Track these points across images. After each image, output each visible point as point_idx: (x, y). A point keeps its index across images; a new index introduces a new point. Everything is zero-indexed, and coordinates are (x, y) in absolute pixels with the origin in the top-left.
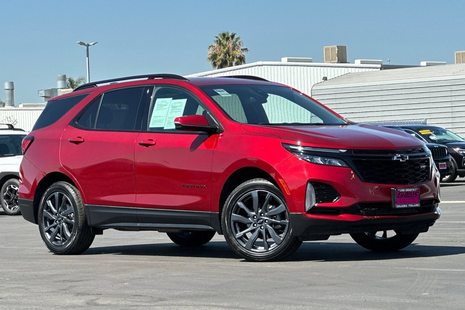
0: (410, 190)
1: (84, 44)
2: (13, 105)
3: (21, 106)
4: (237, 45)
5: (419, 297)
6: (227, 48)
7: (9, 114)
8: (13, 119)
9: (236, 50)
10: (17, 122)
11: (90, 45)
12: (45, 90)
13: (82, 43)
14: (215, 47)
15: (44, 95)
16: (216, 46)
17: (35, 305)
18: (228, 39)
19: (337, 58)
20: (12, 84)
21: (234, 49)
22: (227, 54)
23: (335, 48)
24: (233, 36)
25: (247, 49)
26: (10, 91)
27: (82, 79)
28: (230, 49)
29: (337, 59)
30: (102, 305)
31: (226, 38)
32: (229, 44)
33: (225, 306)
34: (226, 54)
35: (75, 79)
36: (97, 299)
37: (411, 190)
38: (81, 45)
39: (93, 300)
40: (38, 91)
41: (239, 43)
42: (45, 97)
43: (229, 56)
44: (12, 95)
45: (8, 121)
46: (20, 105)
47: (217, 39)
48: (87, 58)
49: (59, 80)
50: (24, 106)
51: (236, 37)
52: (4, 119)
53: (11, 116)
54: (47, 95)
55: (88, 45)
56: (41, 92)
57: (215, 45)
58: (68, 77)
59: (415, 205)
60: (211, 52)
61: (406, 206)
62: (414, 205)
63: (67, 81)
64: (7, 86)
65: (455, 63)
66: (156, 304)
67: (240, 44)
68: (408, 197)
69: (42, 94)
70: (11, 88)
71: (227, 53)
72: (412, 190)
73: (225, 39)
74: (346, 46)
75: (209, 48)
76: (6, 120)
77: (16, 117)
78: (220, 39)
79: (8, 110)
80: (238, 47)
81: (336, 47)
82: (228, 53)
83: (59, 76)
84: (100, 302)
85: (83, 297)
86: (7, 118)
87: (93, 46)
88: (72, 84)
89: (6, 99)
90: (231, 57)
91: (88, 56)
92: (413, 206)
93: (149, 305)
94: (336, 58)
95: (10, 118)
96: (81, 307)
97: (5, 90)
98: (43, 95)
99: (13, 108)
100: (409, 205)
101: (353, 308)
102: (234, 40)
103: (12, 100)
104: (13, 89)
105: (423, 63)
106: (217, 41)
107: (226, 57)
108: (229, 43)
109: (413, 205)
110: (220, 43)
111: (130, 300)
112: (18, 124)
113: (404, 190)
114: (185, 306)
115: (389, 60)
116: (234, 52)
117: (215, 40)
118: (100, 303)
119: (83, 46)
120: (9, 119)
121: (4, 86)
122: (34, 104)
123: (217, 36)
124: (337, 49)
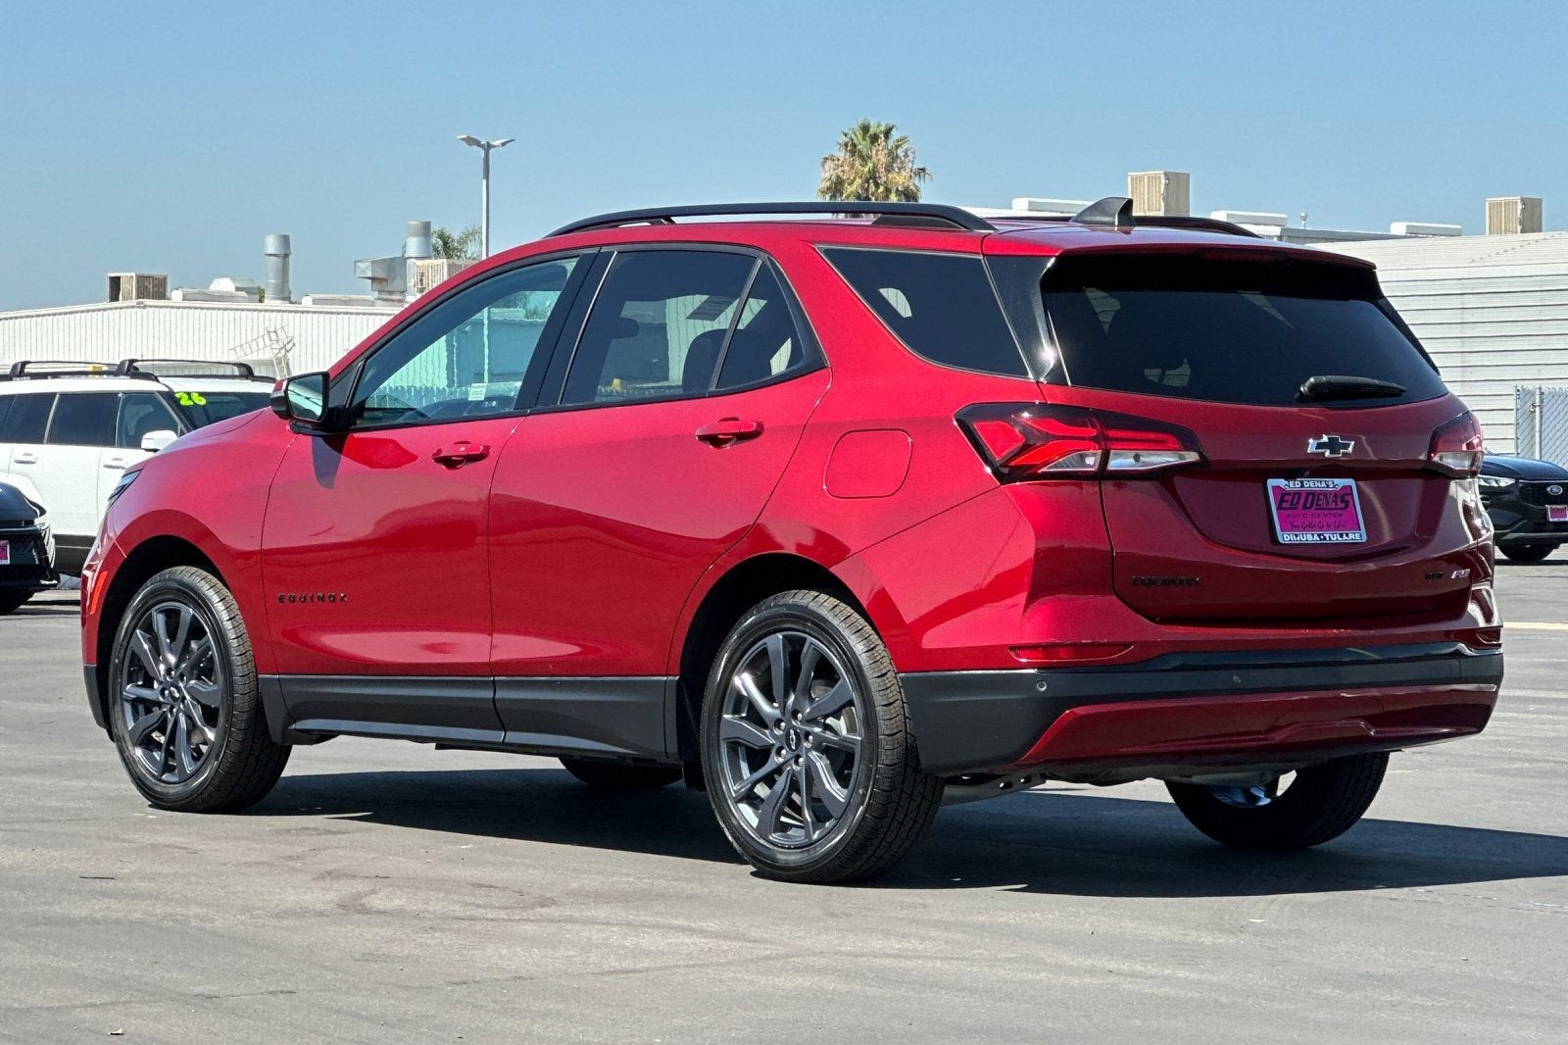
1: (478, 144)
2: (287, 299)
3: (307, 301)
4: (897, 156)
5: (1242, 929)
6: (870, 165)
7: (274, 321)
8: (284, 336)
9: (896, 170)
10: (294, 345)
11: (493, 146)
12: (373, 262)
13: (470, 141)
14: (838, 160)
15: (370, 275)
16: (841, 159)
17: (199, 904)
18: (875, 139)
19: (1163, 204)
20: (285, 240)
21: (888, 169)
22: (871, 181)
23: (1160, 177)
24: (887, 133)
25: (923, 170)
26: (279, 259)
27: (472, 234)
28: (880, 166)
29: (1163, 209)
30: (378, 912)
31: (870, 137)
32: (877, 154)
33: (711, 932)
34: (868, 181)
35: (455, 234)
36: (373, 892)
38: (470, 145)
39: (359, 896)
40: (356, 262)
41: (906, 151)
42: (373, 279)
43: (877, 186)
44: (284, 270)
45: (271, 340)
46: (305, 298)
47: (846, 140)
48: (485, 181)
49: (411, 236)
50: (315, 302)
51: (895, 135)
52: (261, 334)
53: (279, 326)
54: (377, 275)
55: (489, 147)
56: (361, 265)
57: (842, 154)
58: (435, 228)
60: (827, 175)
63: (435, 240)
64: (271, 245)
65: (1484, 233)
66: (525, 915)
67: (906, 156)
69: (363, 271)
70: (282, 252)
71: (871, 178)
73: (868, 139)
74: (1188, 175)
75: (823, 164)
76: (266, 337)
77: (291, 329)
78: (852, 139)
79: (273, 311)
80: (902, 162)
81: (1163, 176)
82: (873, 177)
83: (413, 223)
84: (376, 902)
85: (336, 885)
86: (269, 332)
87: (501, 148)
88: (447, 248)
89: (270, 282)
90: (881, 189)
91: (487, 176)
93: (506, 917)
94: (1160, 204)
95: (275, 332)
96: (321, 914)
97: (267, 257)
98: (366, 273)
99: (286, 306)
101: (1055, 954)
102: (891, 143)
103: (283, 283)
104: (286, 256)
105: (1399, 228)
106: (846, 145)
107: (867, 190)
108: (878, 150)
110: (852, 149)
111: (461, 898)
112: (297, 347)
114: (599, 927)
115: (1303, 214)
116: (890, 176)
117: (841, 142)
118: (375, 905)
119: (475, 147)
120: (273, 335)
121: (263, 244)
122: (341, 296)
123: (846, 131)
124: (1163, 181)
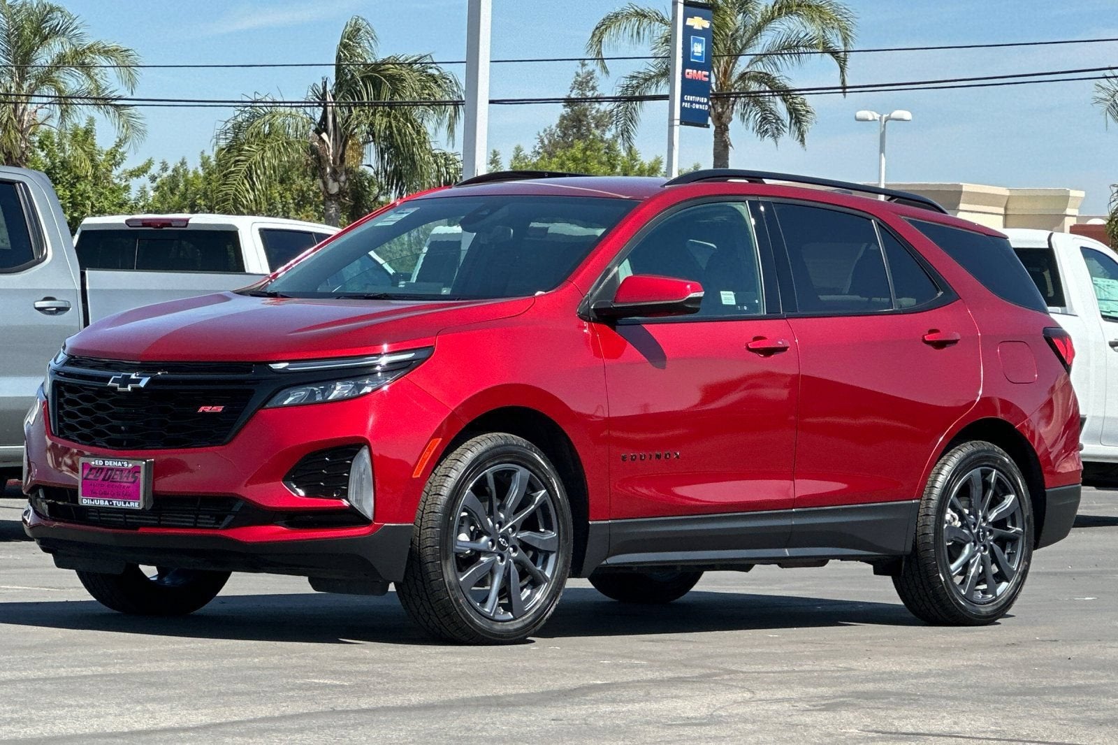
0: (115, 463)
37: (120, 464)
59: (129, 503)
61: (107, 503)
62: (127, 504)
68: (111, 481)
72: (123, 465)
92: (123, 505)
100: (114, 502)
109: (125, 503)
113: (101, 463)
